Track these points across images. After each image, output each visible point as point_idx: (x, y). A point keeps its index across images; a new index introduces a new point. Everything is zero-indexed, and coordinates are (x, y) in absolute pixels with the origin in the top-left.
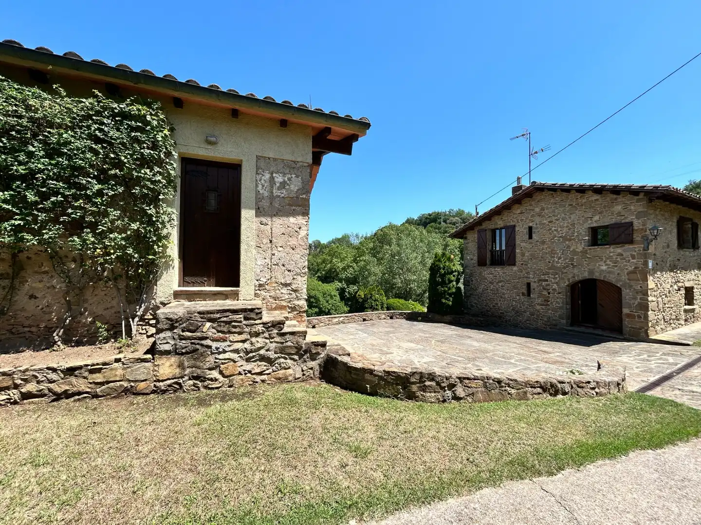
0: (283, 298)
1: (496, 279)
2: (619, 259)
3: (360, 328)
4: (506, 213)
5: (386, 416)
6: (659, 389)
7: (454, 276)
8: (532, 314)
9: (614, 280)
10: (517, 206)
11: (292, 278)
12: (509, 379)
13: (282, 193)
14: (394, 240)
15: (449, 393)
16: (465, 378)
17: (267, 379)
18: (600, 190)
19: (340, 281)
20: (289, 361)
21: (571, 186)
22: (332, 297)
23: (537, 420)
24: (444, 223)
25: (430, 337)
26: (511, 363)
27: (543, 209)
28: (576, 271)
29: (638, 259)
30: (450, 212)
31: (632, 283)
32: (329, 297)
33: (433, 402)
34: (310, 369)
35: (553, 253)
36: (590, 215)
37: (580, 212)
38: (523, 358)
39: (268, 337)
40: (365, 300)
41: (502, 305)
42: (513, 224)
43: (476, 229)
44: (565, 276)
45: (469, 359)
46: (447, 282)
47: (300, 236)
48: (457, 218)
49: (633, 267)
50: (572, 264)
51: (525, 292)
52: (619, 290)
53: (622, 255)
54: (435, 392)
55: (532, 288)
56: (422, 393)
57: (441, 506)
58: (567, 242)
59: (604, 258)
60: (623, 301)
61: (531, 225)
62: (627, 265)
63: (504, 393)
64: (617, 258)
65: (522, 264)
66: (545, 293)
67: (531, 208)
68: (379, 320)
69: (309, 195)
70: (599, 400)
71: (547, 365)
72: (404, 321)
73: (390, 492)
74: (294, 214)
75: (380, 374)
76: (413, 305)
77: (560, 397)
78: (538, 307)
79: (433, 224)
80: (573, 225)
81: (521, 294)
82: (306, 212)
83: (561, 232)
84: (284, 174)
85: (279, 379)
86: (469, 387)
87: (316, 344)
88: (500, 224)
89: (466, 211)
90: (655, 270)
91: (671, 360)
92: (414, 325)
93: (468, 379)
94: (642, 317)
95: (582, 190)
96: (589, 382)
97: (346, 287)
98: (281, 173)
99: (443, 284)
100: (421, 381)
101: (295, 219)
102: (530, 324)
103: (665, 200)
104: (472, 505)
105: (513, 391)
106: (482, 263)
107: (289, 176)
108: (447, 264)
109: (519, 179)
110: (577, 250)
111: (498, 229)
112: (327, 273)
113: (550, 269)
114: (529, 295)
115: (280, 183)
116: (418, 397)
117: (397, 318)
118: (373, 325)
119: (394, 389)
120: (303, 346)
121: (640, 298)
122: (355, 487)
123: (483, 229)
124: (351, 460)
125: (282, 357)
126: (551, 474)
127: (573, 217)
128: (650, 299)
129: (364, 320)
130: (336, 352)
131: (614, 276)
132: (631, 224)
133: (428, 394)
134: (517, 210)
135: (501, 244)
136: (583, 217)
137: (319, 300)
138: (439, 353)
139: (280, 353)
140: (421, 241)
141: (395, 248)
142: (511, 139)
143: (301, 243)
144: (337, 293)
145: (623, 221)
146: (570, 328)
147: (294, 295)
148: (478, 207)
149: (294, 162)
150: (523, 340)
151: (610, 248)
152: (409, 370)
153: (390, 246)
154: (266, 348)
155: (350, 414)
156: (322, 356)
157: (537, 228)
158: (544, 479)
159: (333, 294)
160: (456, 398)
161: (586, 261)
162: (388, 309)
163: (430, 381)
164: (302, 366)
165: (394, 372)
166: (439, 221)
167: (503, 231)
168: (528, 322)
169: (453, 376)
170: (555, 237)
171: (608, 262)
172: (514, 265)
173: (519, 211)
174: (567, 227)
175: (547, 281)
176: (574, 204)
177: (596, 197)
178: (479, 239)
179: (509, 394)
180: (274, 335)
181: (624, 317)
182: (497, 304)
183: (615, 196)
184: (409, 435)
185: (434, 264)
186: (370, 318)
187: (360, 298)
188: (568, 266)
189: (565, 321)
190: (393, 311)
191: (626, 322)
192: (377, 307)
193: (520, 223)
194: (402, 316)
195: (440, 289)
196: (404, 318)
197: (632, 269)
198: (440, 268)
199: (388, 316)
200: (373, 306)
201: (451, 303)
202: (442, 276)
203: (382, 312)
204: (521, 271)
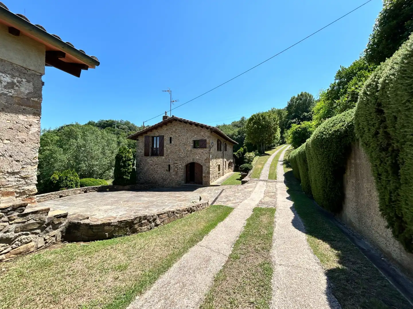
0: (10, 185)
1: (154, 163)
3: (58, 203)
4: (159, 128)
5: (125, 246)
6: (215, 202)
7: (131, 162)
8: (170, 180)
9: (200, 163)
10: (165, 126)
11: (21, 167)
12: (177, 210)
13: (11, 93)
14: (80, 136)
15: (153, 224)
16: (160, 214)
17: (4, 258)
18: (197, 125)
20: (31, 236)
21: (188, 121)
23: (190, 223)
24: (117, 128)
25: (119, 200)
26: (166, 205)
27: (176, 130)
28: (188, 159)
29: (207, 154)
30: (121, 121)
31: (206, 164)
33: (146, 231)
34: (52, 237)
35: (179, 150)
36: (193, 135)
37: (190, 133)
38: (170, 201)
39: (7, 220)
40: (61, 180)
41: (157, 176)
42: (163, 135)
43: (144, 135)
44: (184, 161)
45: (146, 208)
46: (127, 165)
47: (30, 132)
48: (125, 126)
50: (187, 156)
51: (168, 169)
52: (202, 166)
53: (203, 152)
54: (147, 225)
55: (171, 167)
56: (140, 228)
57: (172, 269)
58: (185, 146)
59: (197, 153)
60: (203, 171)
61: (171, 136)
62: (204, 157)
63: (175, 217)
64: (201, 154)
65: (167, 155)
66: (176, 169)
67: (171, 128)
68: (74, 195)
69: (40, 99)
70: (204, 211)
71: (181, 202)
72: (96, 193)
73: (149, 276)
74: (24, 112)
75: (116, 224)
76: (100, 181)
77: (193, 213)
78: (173, 176)
79: (110, 127)
80: (188, 138)
81: (166, 171)
82: (38, 112)
83: (183, 141)
84: (13, 76)
85: (20, 253)
86: (162, 218)
87: (58, 217)
88: (157, 134)
89: (131, 123)
90: (212, 159)
91: (216, 191)
92: (104, 194)
93: (162, 214)
94: (208, 177)
95: (191, 123)
96: (201, 205)
98: (9, 74)
99: (125, 166)
100: (140, 221)
101: (25, 117)
103: (215, 133)
104: (182, 262)
105: (178, 215)
106: (146, 154)
107: (19, 79)
108: (127, 155)
109: (166, 112)
110: (189, 150)
111: (155, 137)
113: (178, 158)
114: (169, 171)
115: (8, 83)
116: (138, 231)
117: (90, 191)
118: (70, 199)
119: (124, 230)
120: (46, 220)
121: (208, 169)
122: (129, 283)
123: (148, 136)
124: (119, 274)
125: (23, 234)
126: (201, 240)
127: (188, 134)
128: (211, 169)
129: (61, 197)
130: (78, 219)
131: (200, 161)
132: (206, 140)
133: (143, 227)
134: (165, 128)
135: (157, 145)
136: (191, 135)
138: (128, 208)
139: (21, 231)
140: (103, 138)
141: (81, 142)
142: (163, 91)
143: (31, 138)
145: (204, 139)
146: (185, 185)
147: (23, 181)
148: (144, 123)
149: (26, 69)
150: (168, 193)
151: (199, 149)
152: (133, 217)
153: (76, 140)
154: (4, 231)
155: (101, 253)
156: (63, 224)
157: (174, 138)
158: (200, 243)
160: (157, 225)
161: (192, 154)
162: (81, 186)
163: (144, 220)
164: (45, 236)
165: (125, 220)
166: (114, 126)
167: (158, 138)
168: (169, 184)
169: (155, 215)
170: (181, 143)
171: (199, 155)
172: (163, 156)
173: (165, 129)
174: (185, 139)
175: (177, 163)
176: (188, 129)
177: (195, 127)
178: (145, 141)
179: (177, 217)
180: (15, 217)
181: (203, 177)
182: (154, 176)
183: (202, 128)
184: (143, 249)
185: (119, 154)
186: (66, 194)
187: (54, 180)
188: (185, 157)
189: (183, 182)
190: (86, 187)
191: (204, 179)
192: (72, 186)
193: (167, 135)
194: (94, 189)
195: (123, 170)
196: (96, 191)
197: (206, 158)
198: (123, 157)
199: (83, 191)
200: (68, 185)
201: (129, 178)
202: (124, 162)
203: (77, 189)
204: (166, 159)
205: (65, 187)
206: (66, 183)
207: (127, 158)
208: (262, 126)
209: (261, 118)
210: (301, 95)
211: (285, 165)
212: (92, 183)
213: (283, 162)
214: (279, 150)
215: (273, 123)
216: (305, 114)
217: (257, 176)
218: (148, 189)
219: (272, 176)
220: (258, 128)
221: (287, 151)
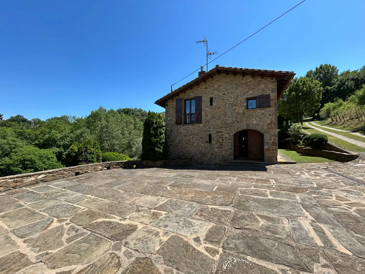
1: (188, 133)
2: (262, 117)
3: (70, 184)
7: (163, 130)
8: (212, 155)
9: (260, 129)
10: (203, 83)
18: (254, 74)
19: (59, 147)
22: (48, 159)
24: (132, 115)
27: (219, 86)
28: (239, 125)
29: (272, 116)
30: (135, 109)
31: (270, 130)
32: (46, 159)
35: (225, 114)
36: (247, 90)
37: (242, 88)
40: (79, 153)
41: (192, 150)
42: (201, 95)
43: (175, 99)
44: (233, 128)
46: (159, 134)
48: (139, 113)
49: (270, 121)
50: (237, 121)
51: (208, 140)
52: (262, 135)
53: (264, 114)
55: (212, 137)
58: (234, 107)
59: (255, 116)
60: (265, 141)
61: (212, 96)
62: (267, 120)
64: (261, 116)
65: (206, 122)
66: (220, 140)
67: (212, 85)
68: (95, 172)
72: (121, 170)
76: (123, 156)
78: (216, 150)
79: (126, 114)
80: (237, 96)
81: (205, 142)
83: (230, 101)
88: (192, 95)
89: (143, 110)
94: (275, 150)
95: (246, 72)
97: (63, 151)
99: (156, 135)
102: (211, 161)
106: (178, 123)
108: (158, 120)
109: (202, 67)
110: (240, 112)
111: (188, 100)
112: (45, 141)
113: (223, 124)
114: (210, 142)
117: (114, 168)
118: (90, 178)
121: (274, 139)
123: (180, 99)
127: (237, 91)
129: (77, 174)
131: (260, 127)
132: (269, 95)
134: (203, 86)
135: (191, 109)
136: (243, 91)
137: (35, 162)
141: (104, 123)
142: (197, 42)
144: (54, 156)
145: (265, 94)
151: (258, 110)
157: (216, 98)
159: (50, 156)
161: (245, 118)
162: (104, 160)
166: (129, 113)
167: (193, 101)
168: (210, 160)
170: (227, 104)
171: (257, 119)
172: (201, 123)
173: (204, 87)
174: (234, 97)
175: (221, 132)
176: (238, 84)
178: (177, 105)
181: (265, 151)
182: (189, 150)
183: (261, 79)
185: (148, 120)
186: (85, 171)
187: (72, 152)
188: (234, 122)
189: (232, 157)
190: (109, 162)
191: (267, 154)
192: (92, 160)
193: (205, 95)
194: (119, 165)
195: (154, 140)
196: (121, 167)
197: (269, 122)
198: (153, 123)
199: (105, 167)
200: (88, 158)
201: (162, 151)
202: (155, 129)
203: (97, 163)
204: (205, 126)
205: (85, 161)
206: (86, 156)
207: (159, 124)
212: (116, 158)
218: (187, 166)
220: (297, 95)
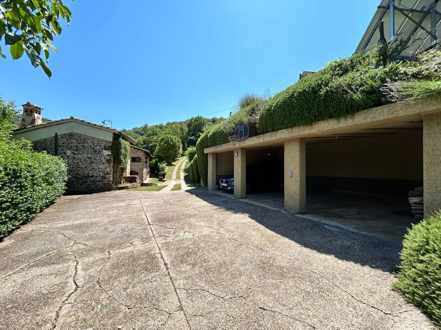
145: (139, 157)
171: (136, 167)
183: (138, 150)
197: (140, 168)
208: (170, 145)
209: (170, 140)
210: (198, 118)
211: (185, 172)
213: (183, 170)
214: (182, 161)
215: (177, 144)
216: (200, 134)
217: (170, 178)
219: (178, 178)
220: (167, 146)
221: (187, 163)
